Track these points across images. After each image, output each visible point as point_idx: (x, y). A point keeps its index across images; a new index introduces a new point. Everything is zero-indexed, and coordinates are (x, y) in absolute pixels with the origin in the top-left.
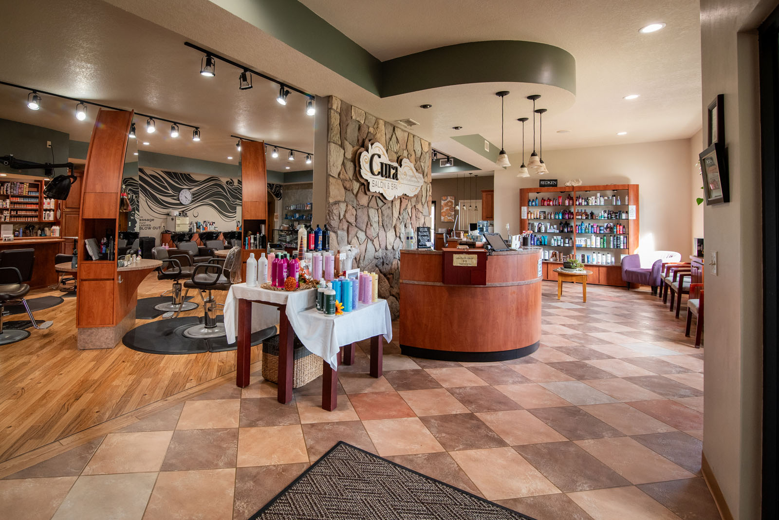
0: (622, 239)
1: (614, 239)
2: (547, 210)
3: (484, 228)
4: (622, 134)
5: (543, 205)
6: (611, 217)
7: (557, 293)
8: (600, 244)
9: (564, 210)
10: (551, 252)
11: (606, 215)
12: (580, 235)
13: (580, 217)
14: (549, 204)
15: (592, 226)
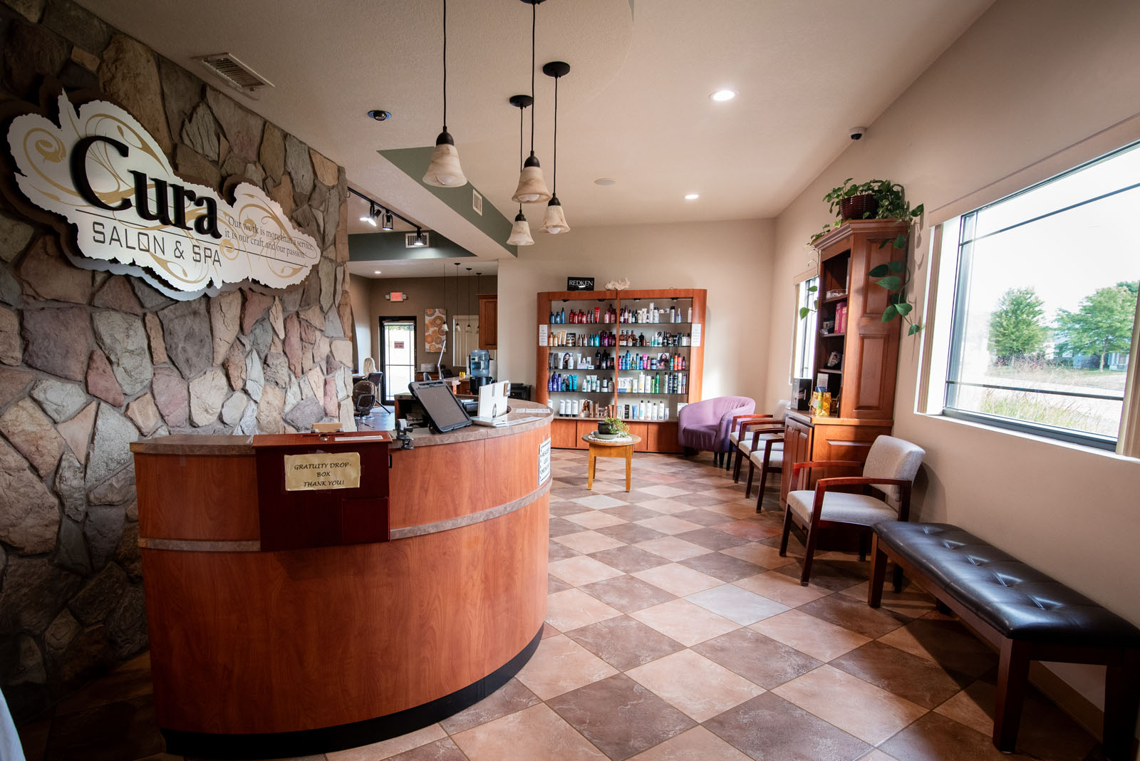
0: (680, 379)
1: (669, 379)
2: (578, 331)
3: (482, 362)
4: (692, 197)
5: (573, 323)
6: (667, 342)
7: (587, 475)
8: (651, 387)
9: (603, 332)
10: (583, 401)
11: (661, 340)
12: (625, 372)
13: (624, 343)
14: (581, 320)
15: (641, 359)
